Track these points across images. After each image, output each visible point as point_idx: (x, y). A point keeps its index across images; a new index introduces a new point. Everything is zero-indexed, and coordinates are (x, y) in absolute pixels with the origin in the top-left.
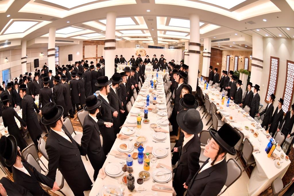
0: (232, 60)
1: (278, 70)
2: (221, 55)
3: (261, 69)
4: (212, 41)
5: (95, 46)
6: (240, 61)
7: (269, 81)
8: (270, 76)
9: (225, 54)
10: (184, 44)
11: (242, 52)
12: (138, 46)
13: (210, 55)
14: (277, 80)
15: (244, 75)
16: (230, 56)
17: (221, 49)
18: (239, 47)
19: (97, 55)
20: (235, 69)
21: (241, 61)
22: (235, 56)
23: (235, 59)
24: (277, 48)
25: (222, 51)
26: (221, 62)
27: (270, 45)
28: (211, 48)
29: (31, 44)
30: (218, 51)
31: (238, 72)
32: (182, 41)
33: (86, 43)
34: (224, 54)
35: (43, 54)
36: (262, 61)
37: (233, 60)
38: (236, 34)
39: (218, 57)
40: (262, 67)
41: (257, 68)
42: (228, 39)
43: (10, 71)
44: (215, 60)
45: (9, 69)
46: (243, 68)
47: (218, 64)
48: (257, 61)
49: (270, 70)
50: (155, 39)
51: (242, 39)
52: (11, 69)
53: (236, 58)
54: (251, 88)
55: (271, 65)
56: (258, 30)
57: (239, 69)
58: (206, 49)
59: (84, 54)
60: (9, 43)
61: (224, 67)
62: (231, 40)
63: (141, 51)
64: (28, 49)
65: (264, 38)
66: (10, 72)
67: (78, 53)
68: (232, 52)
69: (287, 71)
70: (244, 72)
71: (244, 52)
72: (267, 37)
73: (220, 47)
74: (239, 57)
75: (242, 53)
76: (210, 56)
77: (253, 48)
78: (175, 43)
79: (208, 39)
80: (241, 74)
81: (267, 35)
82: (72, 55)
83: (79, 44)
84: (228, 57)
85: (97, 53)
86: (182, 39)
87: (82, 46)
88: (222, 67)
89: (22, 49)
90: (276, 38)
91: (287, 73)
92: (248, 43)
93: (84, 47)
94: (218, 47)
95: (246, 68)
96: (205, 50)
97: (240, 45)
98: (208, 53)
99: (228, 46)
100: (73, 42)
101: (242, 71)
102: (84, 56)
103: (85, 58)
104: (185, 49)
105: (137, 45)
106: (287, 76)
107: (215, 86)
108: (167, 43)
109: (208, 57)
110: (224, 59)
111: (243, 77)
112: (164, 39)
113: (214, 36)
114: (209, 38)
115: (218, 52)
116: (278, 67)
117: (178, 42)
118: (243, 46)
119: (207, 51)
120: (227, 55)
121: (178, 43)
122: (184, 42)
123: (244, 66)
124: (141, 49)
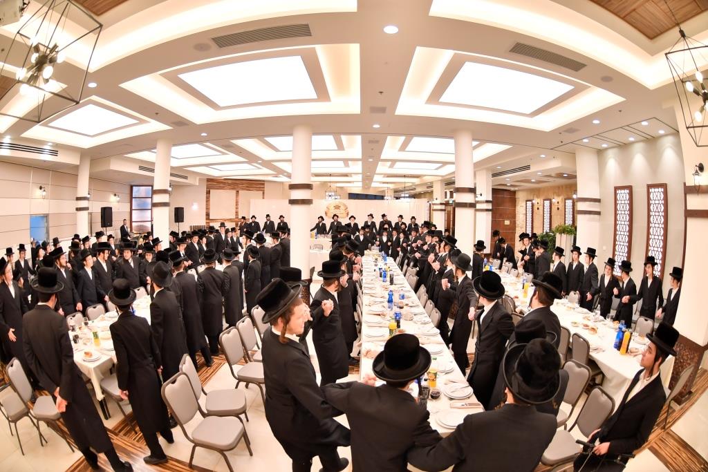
0: (538, 209)
1: (631, 210)
2: (513, 201)
3: (596, 216)
4: (494, 175)
5: (234, 192)
6: (554, 209)
7: (615, 235)
8: (616, 225)
9: (521, 197)
10: (432, 187)
11: (559, 187)
12: (330, 196)
13: (490, 206)
14: (631, 231)
15: (564, 236)
16: (534, 201)
17: (512, 189)
18: (551, 179)
19: (237, 212)
20: (547, 229)
21: (558, 209)
22: (544, 200)
23: (544, 206)
24: (625, 166)
25: (514, 192)
26: (513, 217)
27: (612, 164)
28: (493, 189)
29: (101, 168)
30: (505, 193)
31: (553, 233)
32: (428, 179)
33: (213, 184)
34: (520, 199)
35: (118, 199)
36: (598, 201)
37: (541, 208)
38: (543, 156)
39: (507, 207)
40: (598, 213)
41: (587, 216)
42: (528, 167)
43: (47, 222)
44: (501, 215)
45: (46, 216)
46: (563, 223)
47: (507, 222)
48: (588, 203)
49: (616, 215)
50: (367, 178)
51: (554, 164)
52: (50, 217)
53: (547, 203)
54: (578, 257)
55: (616, 204)
56: (585, 141)
57: (554, 227)
58: (481, 195)
59: (208, 208)
60: (54, 153)
61: (521, 228)
62: (533, 169)
63: (337, 207)
64: (93, 178)
65: (600, 153)
66: (48, 225)
67: (195, 207)
68: (536, 192)
69: (649, 205)
70: (564, 231)
71: (562, 186)
72: (606, 149)
73: (511, 186)
74: (553, 200)
75: (558, 190)
76: (491, 208)
77: (578, 177)
78: (411, 184)
79: (485, 171)
80: (558, 236)
81: (605, 146)
82: (183, 208)
83: (198, 184)
84: (529, 204)
85: (237, 208)
86: (425, 175)
87: (204, 190)
88: (517, 229)
89: (79, 177)
90: (624, 147)
91: (649, 210)
92: (567, 170)
93: (208, 193)
94: (506, 185)
95: (569, 222)
96: (479, 196)
97: (553, 175)
98: (487, 202)
99: (528, 181)
100: (186, 178)
101: (561, 228)
102: (208, 215)
103: (211, 218)
104: (435, 197)
105: (327, 194)
106: (649, 216)
107: (507, 268)
108: (392, 186)
109: (487, 210)
110: (521, 209)
111: (563, 241)
112: (388, 177)
113: (498, 165)
114: (488, 169)
115: (506, 196)
116: (631, 204)
117: (417, 183)
118: (560, 176)
119: (483, 198)
120: (527, 201)
121: (417, 185)
122: (432, 183)
123: (565, 217)
124: (338, 202)
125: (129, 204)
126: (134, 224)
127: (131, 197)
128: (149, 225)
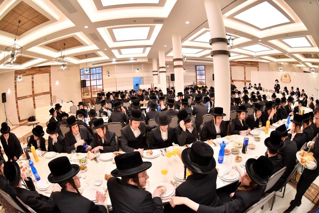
19: (245, 77)
63: (286, 76)
85: (245, 75)
93: (231, 68)
124: (285, 73)
125: (195, 73)
126: (198, 81)
127: (196, 70)
128: (204, 81)
